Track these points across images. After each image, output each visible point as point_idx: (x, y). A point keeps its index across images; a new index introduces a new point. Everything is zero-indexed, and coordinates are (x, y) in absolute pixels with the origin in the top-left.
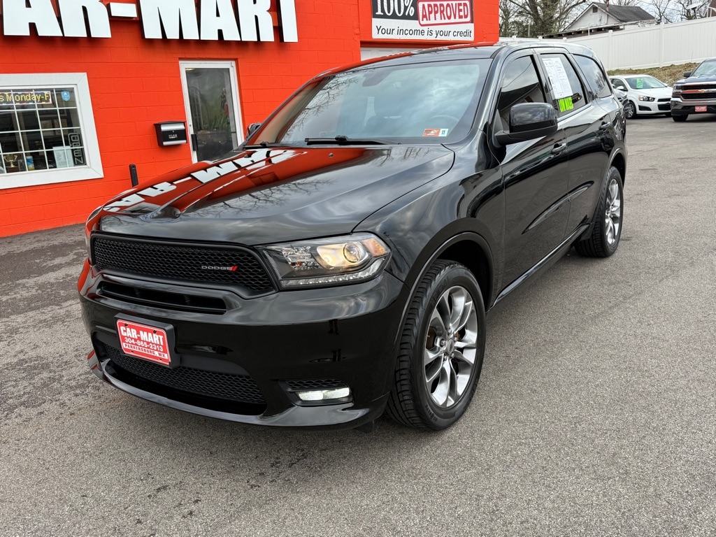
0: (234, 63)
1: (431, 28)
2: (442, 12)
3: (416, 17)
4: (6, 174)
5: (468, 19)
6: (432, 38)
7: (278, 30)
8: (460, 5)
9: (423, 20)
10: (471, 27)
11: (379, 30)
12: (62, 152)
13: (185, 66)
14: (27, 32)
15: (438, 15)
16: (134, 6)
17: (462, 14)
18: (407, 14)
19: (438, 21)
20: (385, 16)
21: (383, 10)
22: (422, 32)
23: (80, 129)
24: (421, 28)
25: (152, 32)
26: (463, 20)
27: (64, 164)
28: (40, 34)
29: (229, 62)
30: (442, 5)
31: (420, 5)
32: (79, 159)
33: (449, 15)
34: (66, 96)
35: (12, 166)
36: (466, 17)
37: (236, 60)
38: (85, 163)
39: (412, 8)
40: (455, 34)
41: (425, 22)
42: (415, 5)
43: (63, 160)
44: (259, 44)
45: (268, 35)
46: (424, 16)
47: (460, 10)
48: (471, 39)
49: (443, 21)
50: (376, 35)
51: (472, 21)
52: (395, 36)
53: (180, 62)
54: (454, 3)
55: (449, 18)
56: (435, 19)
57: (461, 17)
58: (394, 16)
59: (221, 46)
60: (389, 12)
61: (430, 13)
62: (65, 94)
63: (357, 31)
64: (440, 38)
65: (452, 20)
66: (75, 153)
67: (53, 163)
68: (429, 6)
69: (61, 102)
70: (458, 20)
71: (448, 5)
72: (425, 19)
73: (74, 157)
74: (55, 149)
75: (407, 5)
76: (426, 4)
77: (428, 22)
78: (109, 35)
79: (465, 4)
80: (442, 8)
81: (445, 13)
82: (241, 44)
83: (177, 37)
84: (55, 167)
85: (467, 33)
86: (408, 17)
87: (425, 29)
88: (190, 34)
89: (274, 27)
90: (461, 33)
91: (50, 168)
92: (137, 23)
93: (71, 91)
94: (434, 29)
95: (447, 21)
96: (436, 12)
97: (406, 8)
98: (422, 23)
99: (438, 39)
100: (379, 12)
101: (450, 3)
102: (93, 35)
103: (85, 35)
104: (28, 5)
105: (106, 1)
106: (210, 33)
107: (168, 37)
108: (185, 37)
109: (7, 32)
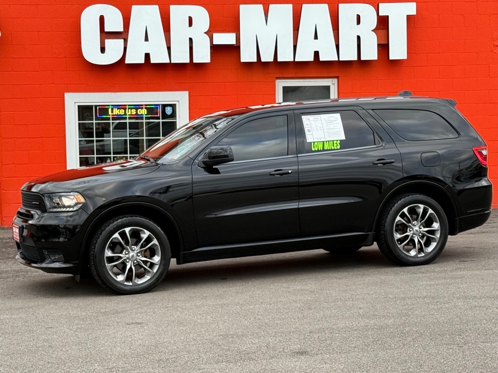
0: (335, 81)
7: (384, 48)
13: (281, 84)
14: (142, 61)
16: (233, 35)
25: (247, 55)
28: (152, 61)
29: (331, 80)
34: (169, 110)
37: (337, 77)
44: (361, 64)
45: (370, 53)
53: (277, 81)
59: (318, 66)
69: (165, 116)
78: (208, 60)
82: (340, 64)
88: (285, 56)
89: (378, 45)
92: (235, 49)
93: (173, 106)
102: (195, 61)
103: (188, 61)
104: (147, 39)
105: (209, 33)
106: (305, 55)
107: (263, 60)
108: (279, 59)
109: (127, 61)
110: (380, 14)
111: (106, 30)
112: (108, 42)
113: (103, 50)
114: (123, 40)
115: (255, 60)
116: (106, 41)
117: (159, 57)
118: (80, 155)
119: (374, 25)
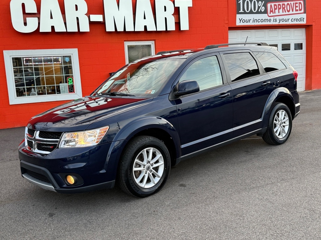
0: (153, 42)
1: (275, 18)
2: (283, 8)
3: (266, 12)
4: (37, 96)
5: (302, 11)
6: (277, 23)
7: (178, 24)
8: (297, 3)
9: (270, 13)
10: (304, 16)
11: (240, 21)
12: (64, 86)
13: (127, 44)
14: (50, 30)
15: (281, 10)
16: (101, 16)
17: (298, 8)
18: (259, 11)
19: (281, 13)
20: (245, 13)
21: (244, 9)
22: (270, 20)
23: (73, 75)
24: (269, 18)
25: (110, 28)
26: (299, 12)
27: (64, 92)
28: (56, 31)
29: (151, 41)
30: (284, 4)
31: (269, 5)
32: (71, 89)
33: (288, 10)
35: (41, 92)
36: (300, 10)
37: (154, 40)
38: (74, 92)
39: (263, 7)
40: (292, 20)
41: (272, 14)
42: (265, 5)
43: (64, 90)
44: (167, 31)
45: (172, 27)
46: (271, 11)
47: (296, 7)
48: (304, 22)
49: (284, 13)
50: (238, 24)
51: (304, 13)
52: (251, 24)
53: (125, 42)
54: (292, 3)
55: (289, 11)
56: (279, 12)
57: (296, 10)
58: (251, 12)
59: (146, 34)
60: (248, 10)
61: (275, 9)
62: (67, 58)
63: (226, 22)
64: (281, 23)
65: (291, 12)
66: (70, 87)
67: (59, 92)
68: (275, 5)
69: (65, 62)
70: (294, 12)
71: (288, 4)
72: (272, 13)
73: (69, 89)
74: (60, 84)
75: (259, 6)
76: (273, 4)
77: (274, 14)
78: (88, 30)
79: (300, 3)
80: (284, 6)
81: (286, 8)
82: (157, 32)
83: (122, 30)
84: (60, 93)
85: (301, 19)
86: (261, 13)
87: (272, 18)
88: (130, 28)
89: (175, 23)
90: (297, 20)
91: (57, 94)
92: (103, 24)
93: (70, 57)
94: (278, 18)
95: (287, 13)
96: (279, 9)
97: (259, 7)
98: (270, 15)
99: (280, 23)
100: (241, 11)
101: (289, 3)
102: (81, 31)
103: (77, 31)
104: (52, 18)
105: (88, 14)
106: (140, 28)
107: (118, 30)
108: (127, 30)
109: (41, 31)
110: (175, 6)
111: (27, 12)
112: (29, 19)
113: (25, 24)
114: (37, 18)
115: (114, 30)
116: (27, 18)
117: (60, 28)
118: (16, 87)
119: (173, 12)
